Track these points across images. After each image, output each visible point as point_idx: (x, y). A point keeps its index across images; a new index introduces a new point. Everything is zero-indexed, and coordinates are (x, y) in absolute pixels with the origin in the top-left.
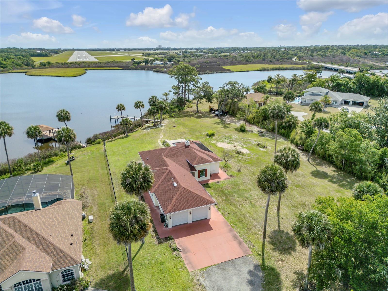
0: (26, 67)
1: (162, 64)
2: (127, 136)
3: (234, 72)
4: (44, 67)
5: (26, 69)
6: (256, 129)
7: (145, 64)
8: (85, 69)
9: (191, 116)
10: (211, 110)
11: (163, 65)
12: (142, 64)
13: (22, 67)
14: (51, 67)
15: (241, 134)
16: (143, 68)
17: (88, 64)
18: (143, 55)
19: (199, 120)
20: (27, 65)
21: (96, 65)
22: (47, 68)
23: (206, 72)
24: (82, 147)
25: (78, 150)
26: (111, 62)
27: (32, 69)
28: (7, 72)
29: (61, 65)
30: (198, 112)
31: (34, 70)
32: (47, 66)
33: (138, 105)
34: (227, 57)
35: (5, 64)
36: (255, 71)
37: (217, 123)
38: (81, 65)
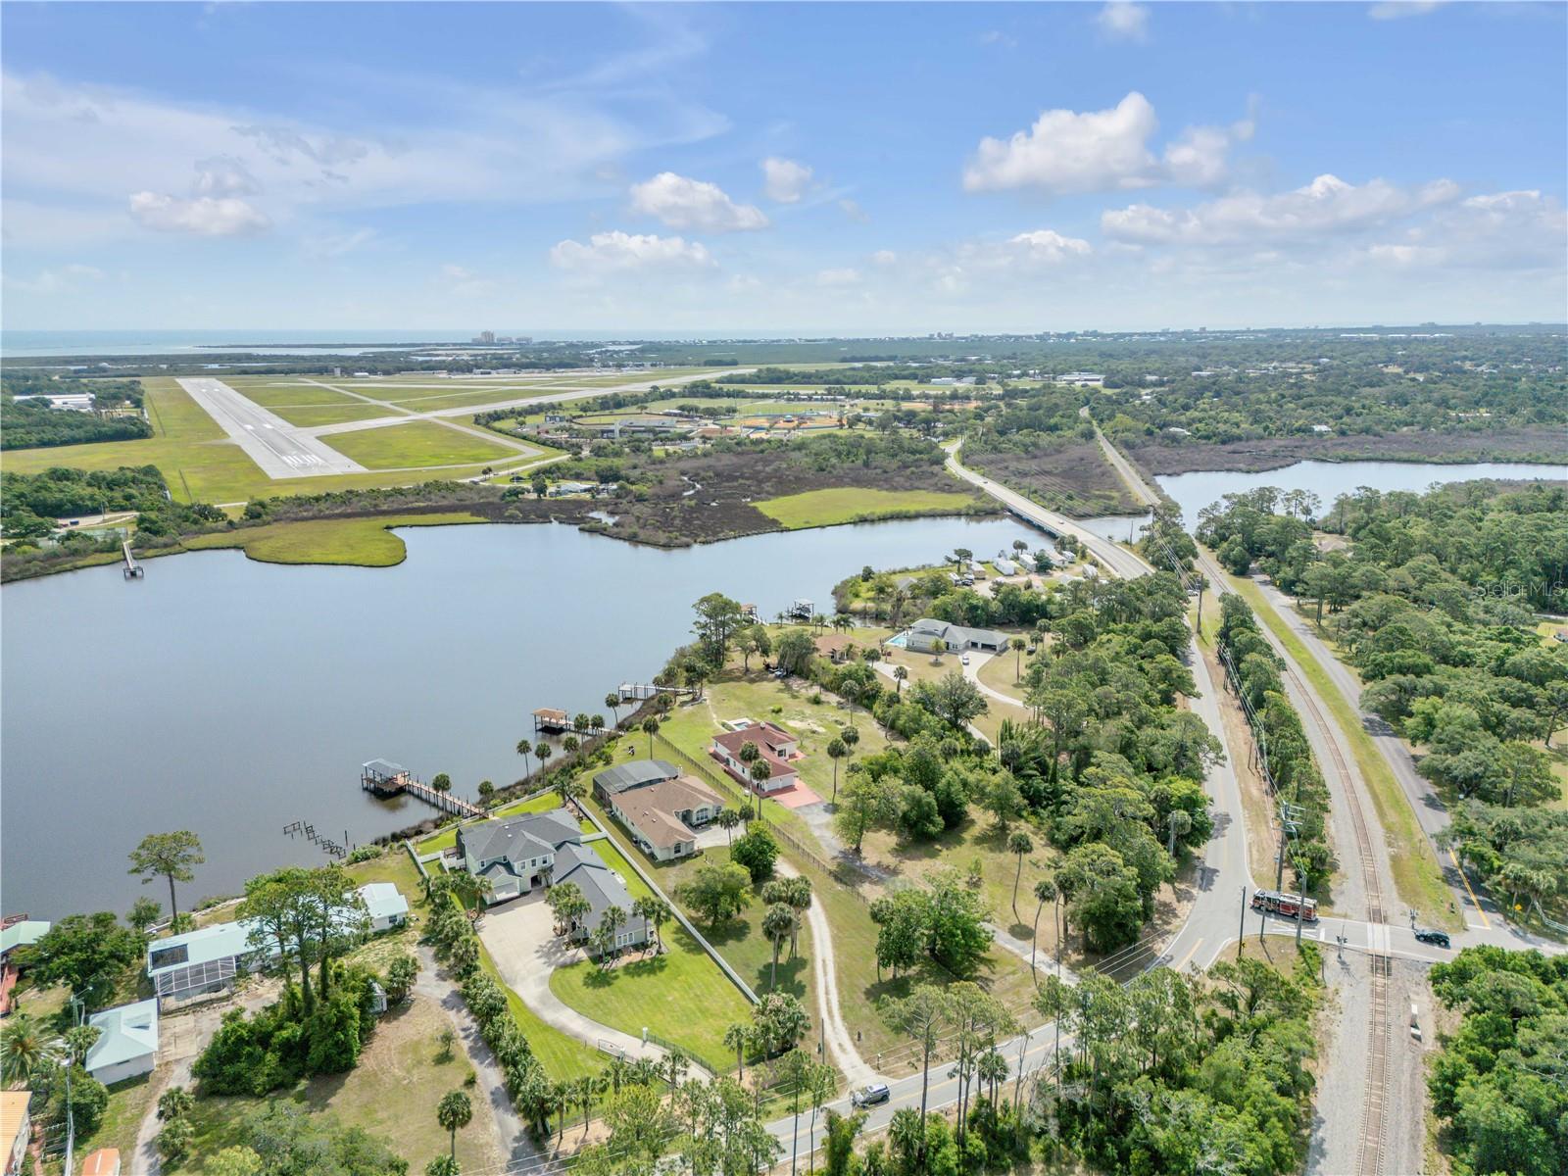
1: (585, 490)
3: (788, 530)
6: (833, 698)
9: (738, 679)
10: (768, 667)
11: (588, 496)
14: (276, 521)
15: (815, 707)
16: (539, 513)
17: (370, 500)
18: (476, 421)
19: (755, 686)
23: (721, 535)
26: (426, 485)
30: (747, 670)
34: (761, 447)
36: (841, 524)
37: (780, 691)
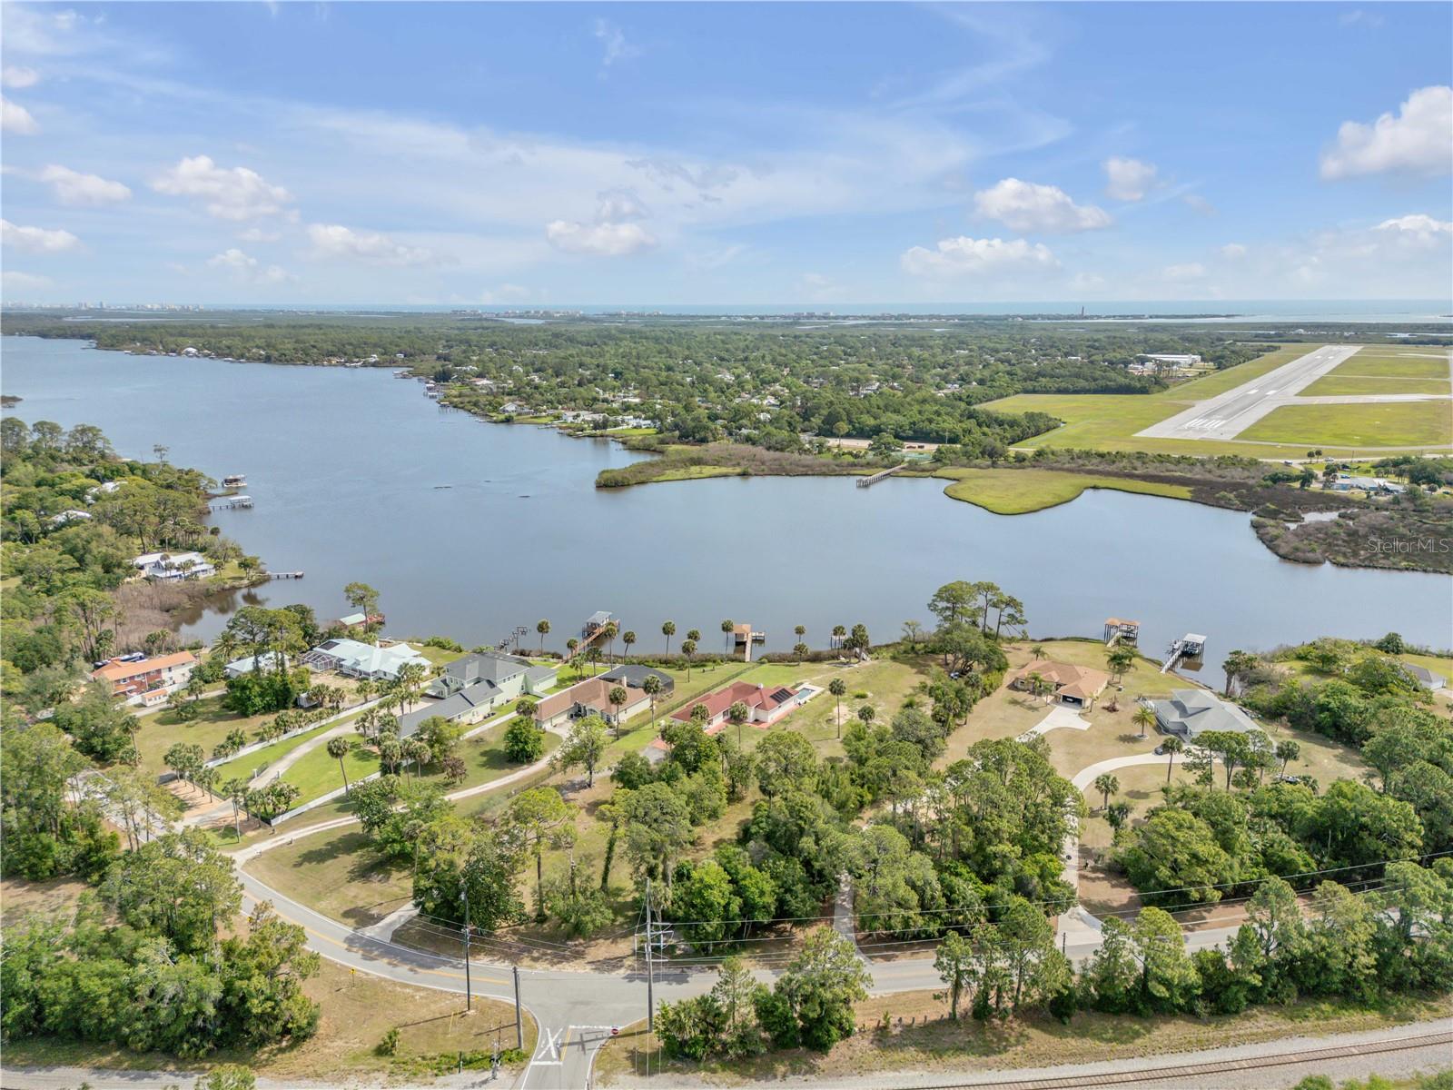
0: (980, 461)
1: (1372, 490)
2: (798, 665)
4: (1017, 464)
5: (976, 466)
8: (1097, 481)
11: (1363, 495)
12: (1289, 485)
13: (971, 460)
14: (1033, 467)
17: (1139, 462)
20: (991, 455)
22: (1025, 469)
24: (744, 662)
25: (738, 663)
27: (988, 467)
28: (928, 474)
29: (1066, 460)
32: (1027, 463)
33: (838, 631)
38: (1114, 466)
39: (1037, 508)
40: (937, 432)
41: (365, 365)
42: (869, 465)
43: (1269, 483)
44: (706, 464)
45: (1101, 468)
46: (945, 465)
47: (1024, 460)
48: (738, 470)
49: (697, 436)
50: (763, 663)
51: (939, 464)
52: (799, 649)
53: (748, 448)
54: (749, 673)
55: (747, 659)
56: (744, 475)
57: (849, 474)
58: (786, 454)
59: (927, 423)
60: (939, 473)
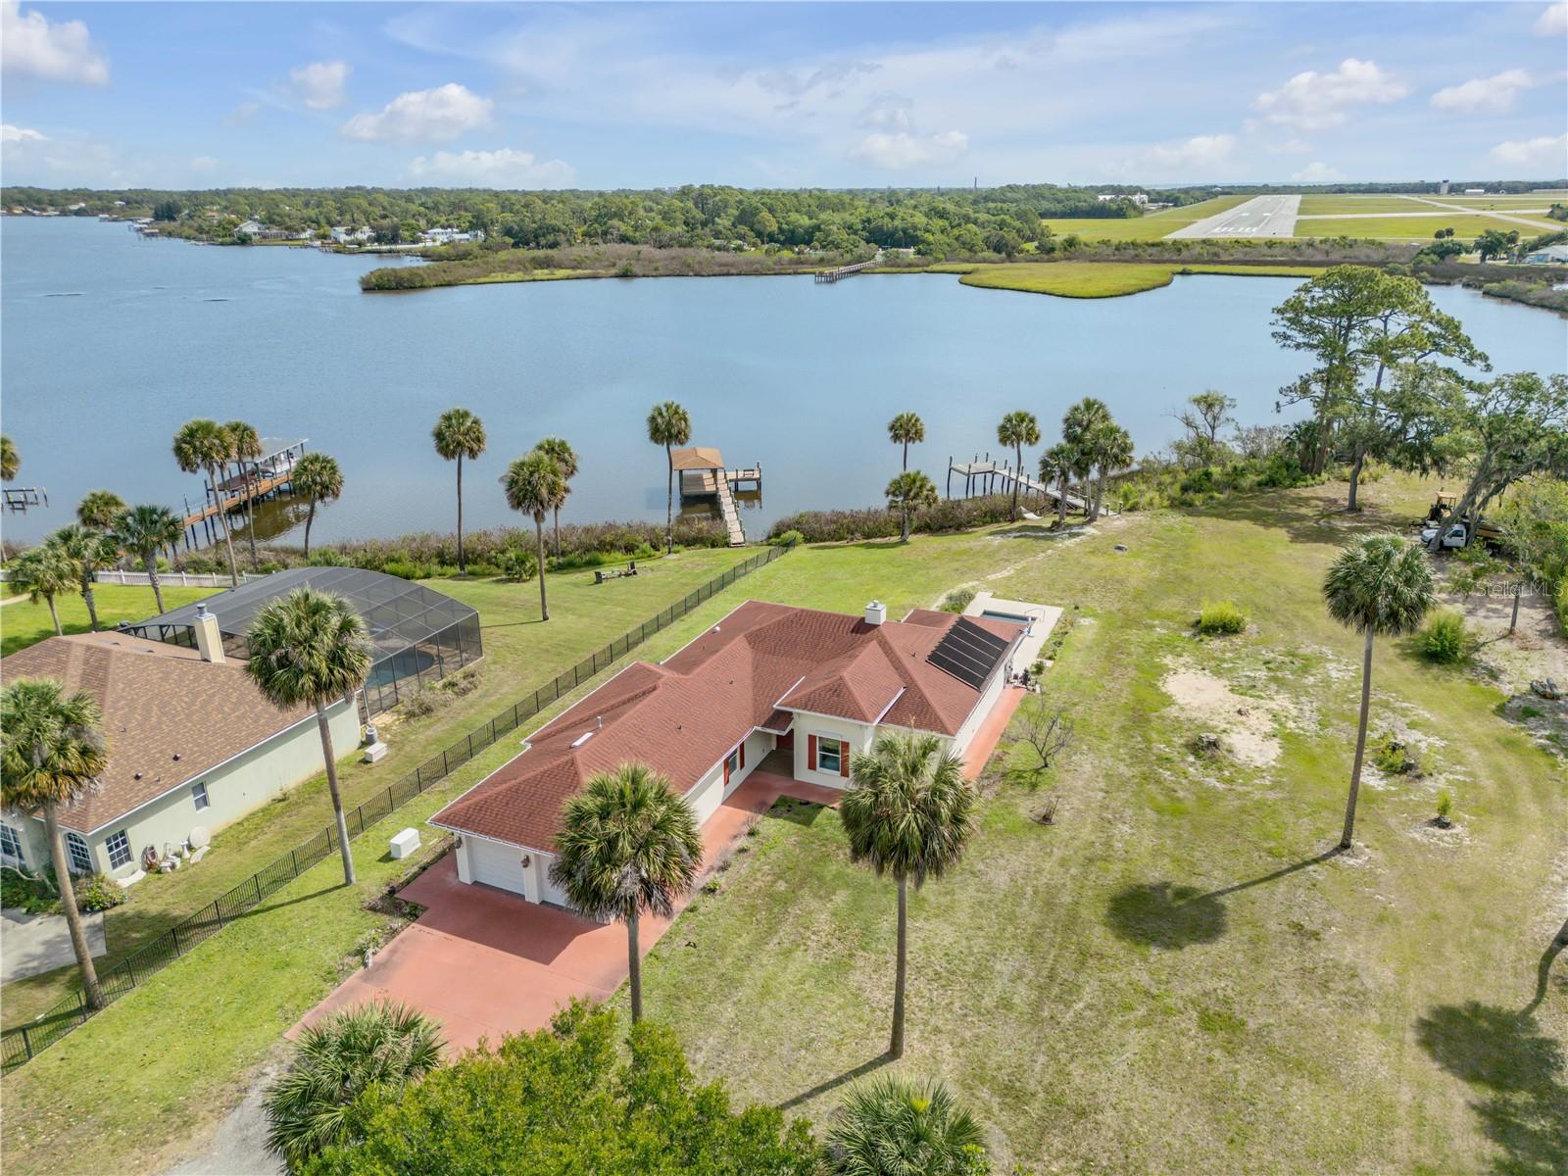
0: (989, 254)
2: (904, 542)
4: (1046, 257)
5: (985, 261)
7: (1483, 259)
8: (1179, 268)
12: (1464, 258)
13: (976, 252)
14: (1068, 259)
17: (1216, 249)
18: (1551, 216)
20: (997, 249)
21: (1246, 254)
22: (1055, 261)
24: (727, 545)
25: (709, 549)
26: (1324, 241)
27: (1003, 261)
28: (920, 269)
29: (1109, 251)
30: (1354, 508)
31: (1008, 265)
32: (1057, 254)
33: (1016, 430)
35: (929, 244)
38: (1185, 254)
39: (1131, 289)
40: (904, 231)
41: (64, 213)
42: (821, 261)
43: (1435, 257)
44: (559, 267)
45: (1167, 256)
46: (938, 260)
47: (1053, 250)
48: (613, 271)
49: (543, 242)
50: (788, 545)
51: (930, 258)
52: (908, 488)
53: (627, 247)
54: (757, 575)
55: (736, 537)
56: (626, 275)
57: (796, 273)
58: (689, 250)
59: (887, 219)
60: (936, 267)
